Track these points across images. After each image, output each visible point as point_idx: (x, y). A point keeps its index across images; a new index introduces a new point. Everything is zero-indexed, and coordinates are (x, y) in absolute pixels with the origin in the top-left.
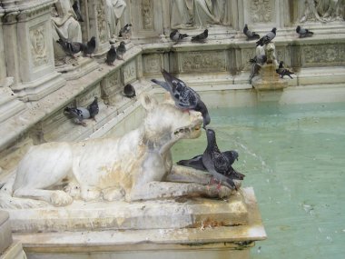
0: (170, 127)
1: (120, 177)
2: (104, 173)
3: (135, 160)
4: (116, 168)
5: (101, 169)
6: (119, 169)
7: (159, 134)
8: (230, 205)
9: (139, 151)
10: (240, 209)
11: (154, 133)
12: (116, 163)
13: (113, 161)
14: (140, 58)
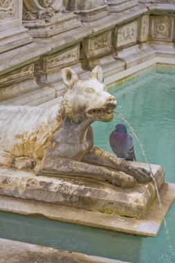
0: (85, 107)
1: (34, 148)
2: (20, 141)
3: (50, 134)
4: (32, 138)
5: (18, 137)
6: (35, 139)
7: (74, 112)
8: (129, 195)
9: (56, 124)
10: (137, 201)
11: (71, 109)
12: (33, 134)
13: (31, 131)
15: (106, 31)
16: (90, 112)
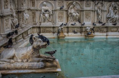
0: (40, 45)
5: (22, 54)
6: (27, 54)
7: (37, 47)
9: (32, 50)
13: (26, 53)
14: (32, 28)
15: (26, 31)
16: (41, 46)
